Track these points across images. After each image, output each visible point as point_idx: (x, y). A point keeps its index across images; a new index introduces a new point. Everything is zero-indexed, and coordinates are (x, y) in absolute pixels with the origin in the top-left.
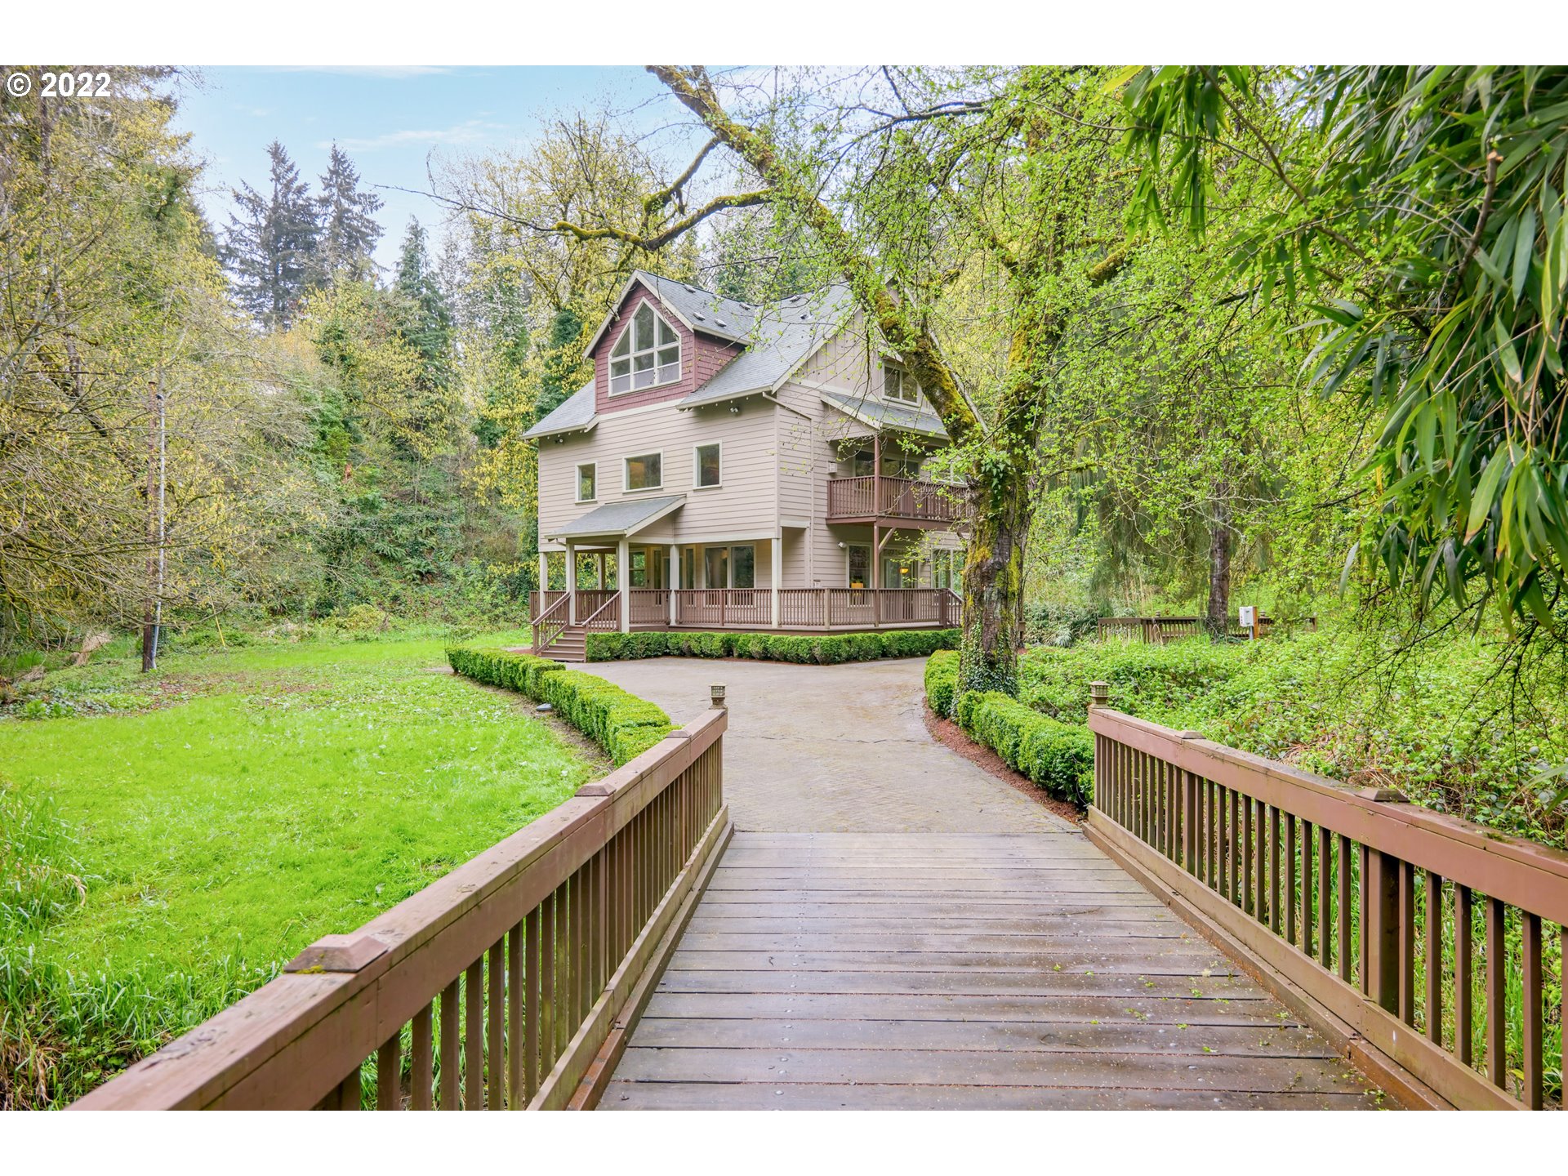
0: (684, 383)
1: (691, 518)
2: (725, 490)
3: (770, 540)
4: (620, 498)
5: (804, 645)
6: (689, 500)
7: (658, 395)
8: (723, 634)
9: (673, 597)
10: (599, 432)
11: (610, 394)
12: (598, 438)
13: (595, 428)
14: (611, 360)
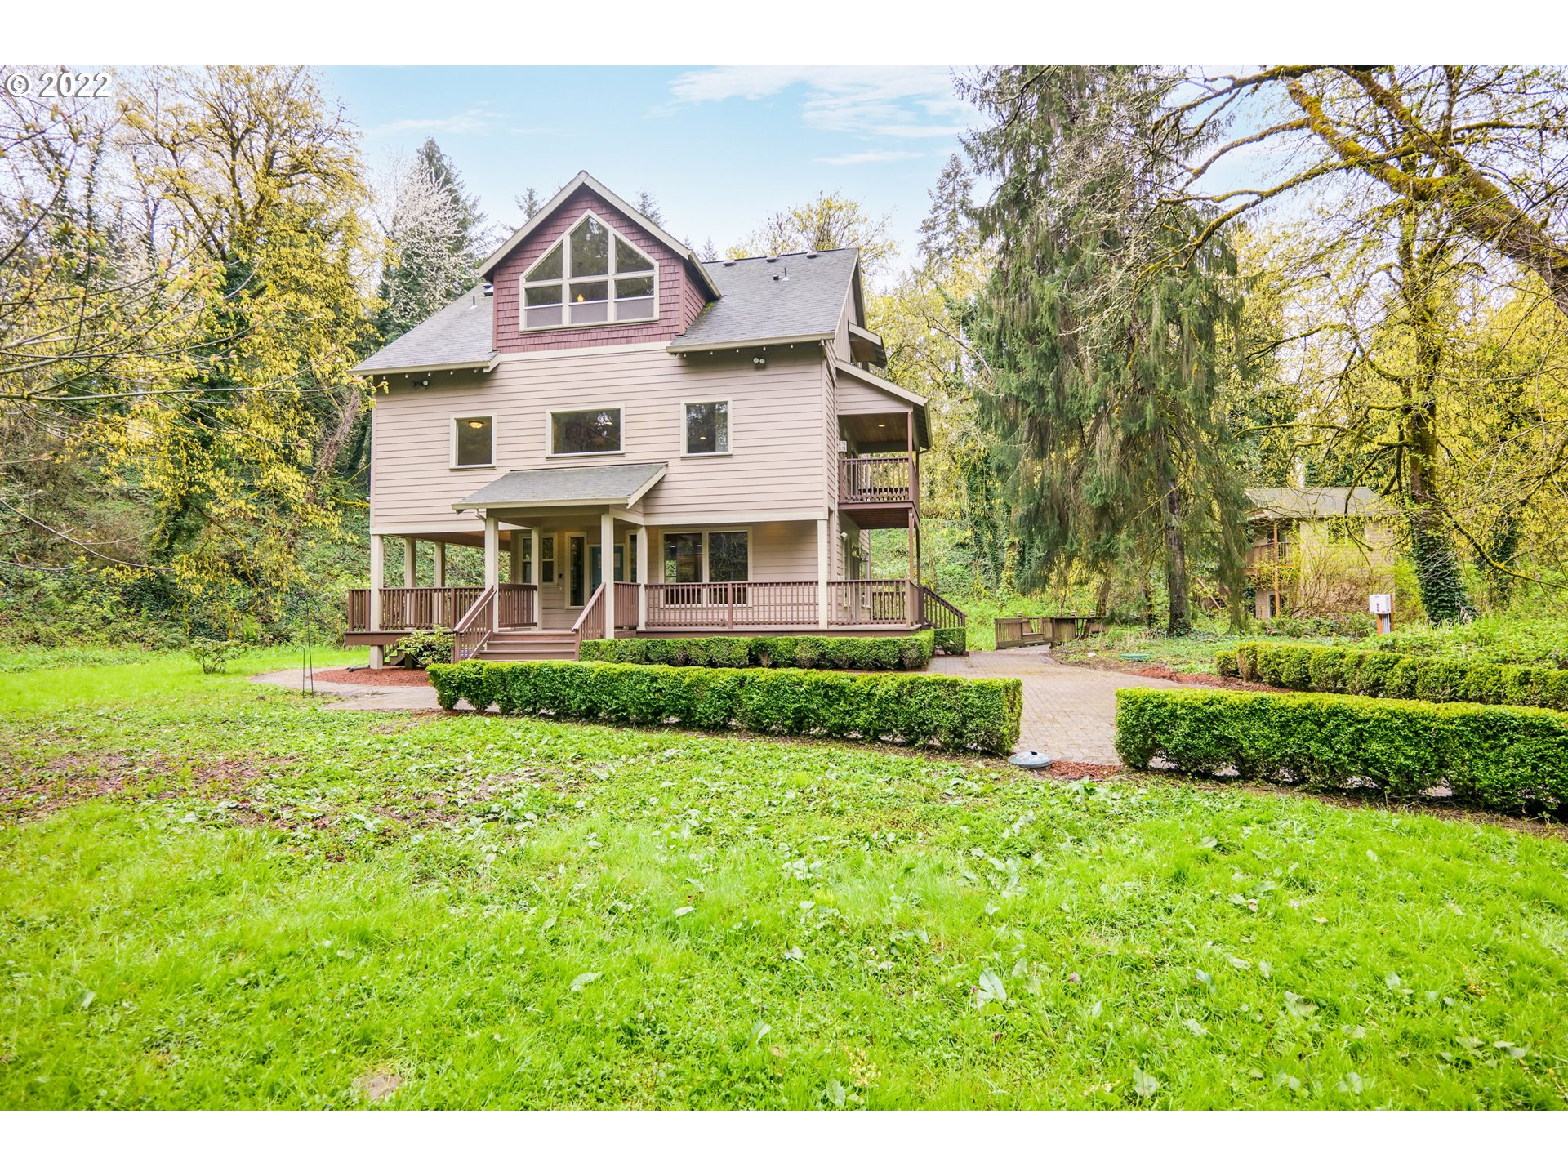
0: (664, 323)
1: (675, 493)
2: (735, 459)
3: (815, 522)
4: (542, 463)
5: (890, 648)
6: (671, 470)
7: (615, 334)
8: (748, 639)
9: (642, 592)
10: (498, 376)
11: (523, 327)
12: (497, 383)
13: (494, 371)
14: (523, 284)
